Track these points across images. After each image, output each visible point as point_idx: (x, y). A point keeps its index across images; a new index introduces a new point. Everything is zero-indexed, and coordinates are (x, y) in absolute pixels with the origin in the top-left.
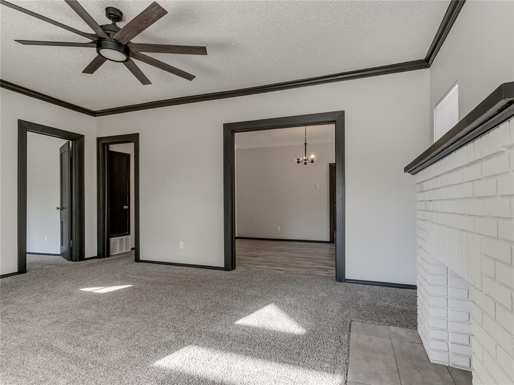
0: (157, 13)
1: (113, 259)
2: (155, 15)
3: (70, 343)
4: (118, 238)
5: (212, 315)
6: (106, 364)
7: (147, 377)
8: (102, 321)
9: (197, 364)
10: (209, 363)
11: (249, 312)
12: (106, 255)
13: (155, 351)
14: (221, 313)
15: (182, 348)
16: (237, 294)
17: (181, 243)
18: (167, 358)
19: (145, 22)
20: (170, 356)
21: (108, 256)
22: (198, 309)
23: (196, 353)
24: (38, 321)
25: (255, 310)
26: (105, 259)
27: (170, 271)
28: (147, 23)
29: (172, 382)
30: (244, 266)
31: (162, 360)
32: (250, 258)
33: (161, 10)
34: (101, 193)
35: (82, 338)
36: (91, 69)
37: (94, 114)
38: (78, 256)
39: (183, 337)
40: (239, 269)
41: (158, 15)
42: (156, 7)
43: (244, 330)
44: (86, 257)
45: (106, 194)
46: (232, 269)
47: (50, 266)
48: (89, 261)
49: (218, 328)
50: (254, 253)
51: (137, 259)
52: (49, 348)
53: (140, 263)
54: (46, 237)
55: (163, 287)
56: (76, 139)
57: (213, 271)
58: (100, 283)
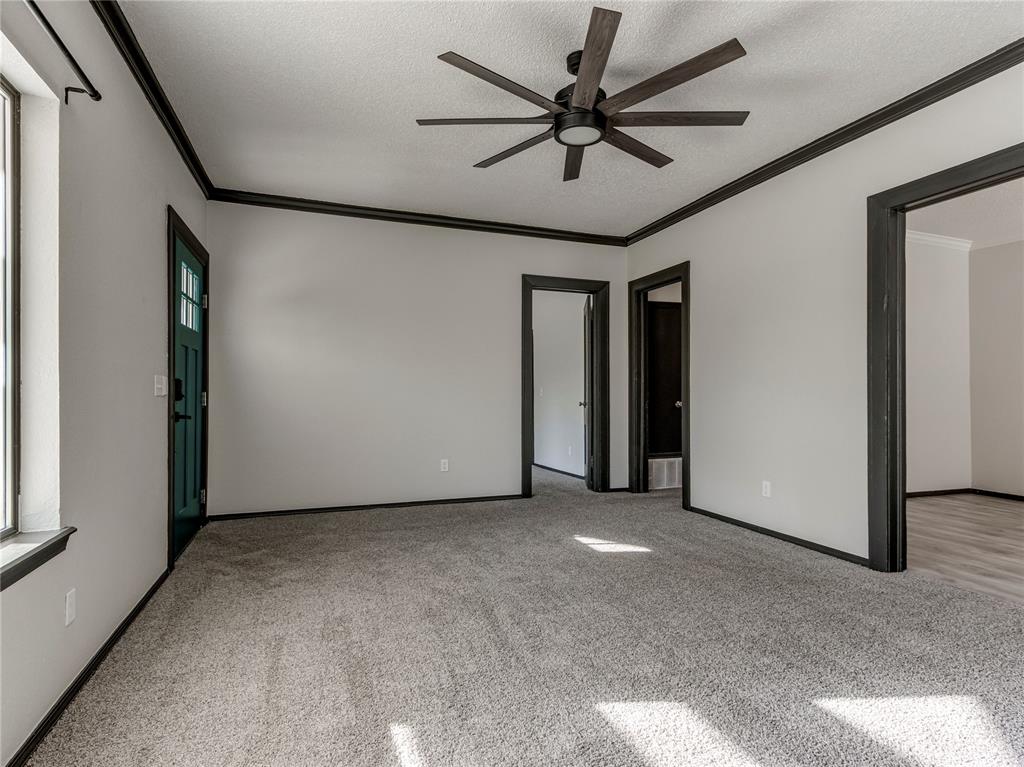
0: (606, 27)
1: (651, 497)
2: (607, 32)
3: (512, 616)
4: (665, 461)
5: (766, 661)
6: (530, 669)
7: (569, 723)
8: (568, 597)
9: (664, 747)
10: (690, 758)
11: (871, 692)
12: (641, 488)
13: (610, 684)
14: (790, 665)
15: (658, 699)
16: (867, 634)
17: (766, 484)
18: (620, 707)
19: (599, 53)
20: (630, 705)
21: (646, 490)
22: (743, 636)
23: (678, 725)
24: (502, 569)
25: (893, 692)
26: (639, 495)
27: (735, 538)
28: (602, 55)
29: (600, 755)
30: (938, 570)
31: (611, 705)
32: (976, 551)
33: (610, 17)
34: (635, 379)
35: (530, 614)
36: (572, 171)
37: (624, 241)
38: (599, 483)
39: (675, 680)
40: (917, 573)
41: (611, 28)
42: (600, 17)
43: (825, 729)
44: (612, 487)
45: (643, 381)
46: (893, 569)
47: (563, 494)
48: (614, 494)
49: (760, 694)
50: (1002, 542)
51: (686, 506)
52: (489, 613)
53: (690, 513)
54: (570, 448)
55: (700, 567)
56: (598, 290)
57: (838, 562)
58: (607, 533)
